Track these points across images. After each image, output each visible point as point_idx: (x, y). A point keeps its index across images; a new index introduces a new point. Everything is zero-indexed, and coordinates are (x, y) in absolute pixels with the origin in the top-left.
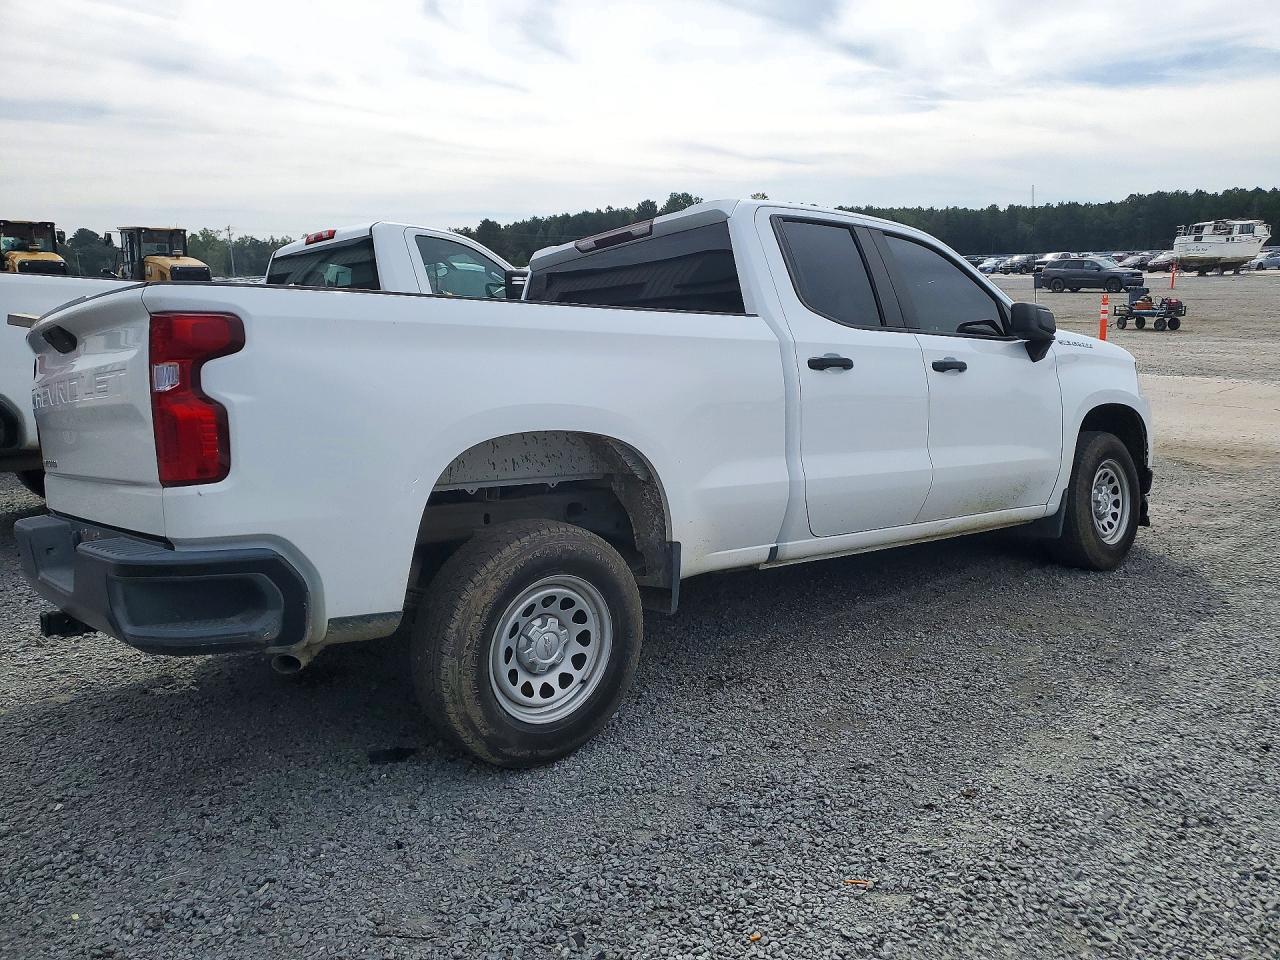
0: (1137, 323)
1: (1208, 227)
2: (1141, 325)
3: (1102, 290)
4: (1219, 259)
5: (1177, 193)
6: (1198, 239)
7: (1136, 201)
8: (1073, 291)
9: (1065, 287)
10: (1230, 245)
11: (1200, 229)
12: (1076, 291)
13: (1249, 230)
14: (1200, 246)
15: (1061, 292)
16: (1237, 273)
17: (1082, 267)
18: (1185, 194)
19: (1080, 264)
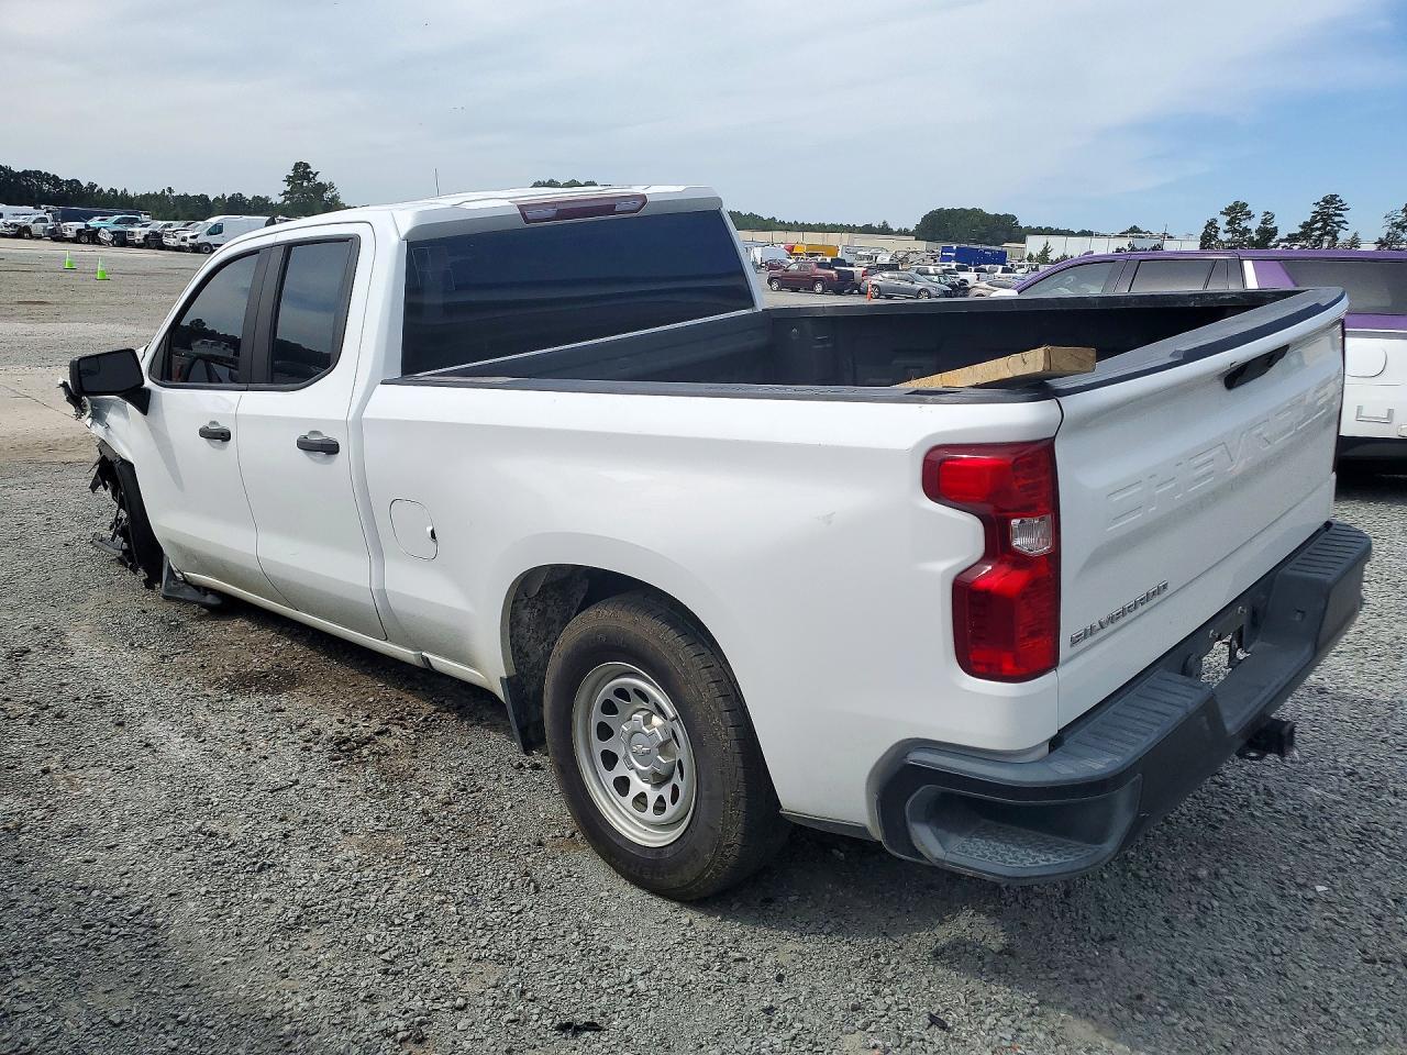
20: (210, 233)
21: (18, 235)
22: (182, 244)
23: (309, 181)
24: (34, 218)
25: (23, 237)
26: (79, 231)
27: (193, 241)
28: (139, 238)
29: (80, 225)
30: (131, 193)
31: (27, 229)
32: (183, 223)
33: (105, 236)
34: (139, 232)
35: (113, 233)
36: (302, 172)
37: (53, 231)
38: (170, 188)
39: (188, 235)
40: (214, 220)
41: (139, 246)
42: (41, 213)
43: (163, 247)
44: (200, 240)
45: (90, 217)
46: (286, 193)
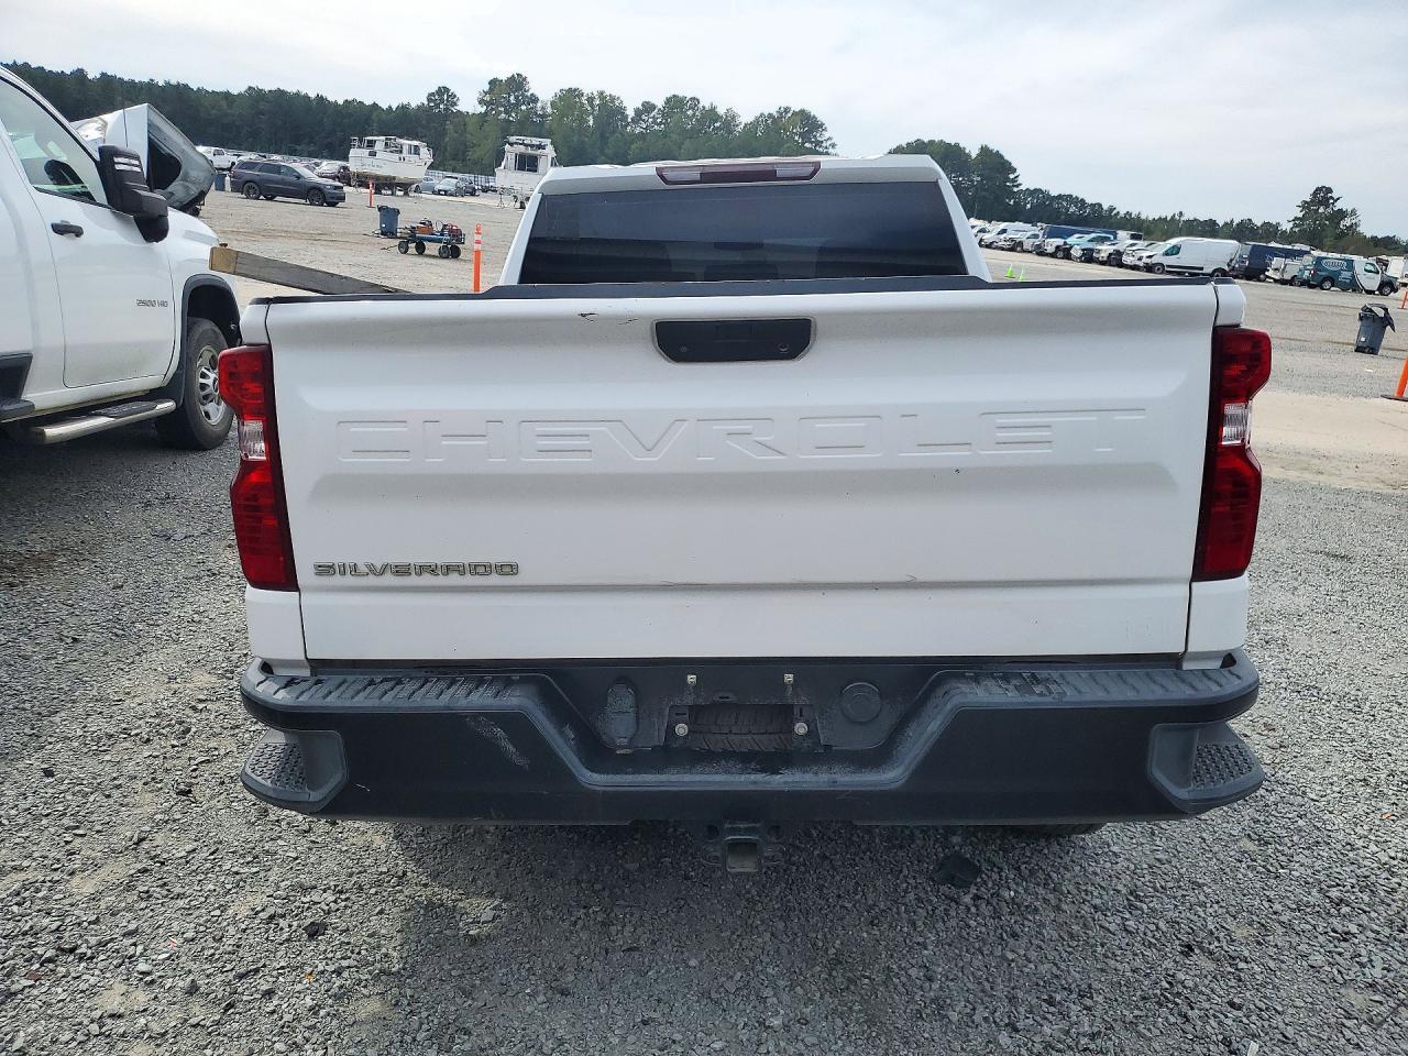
0: (417, 248)
1: (380, 141)
2: (421, 250)
3: (304, 201)
4: (394, 178)
5: (298, 94)
6: (373, 154)
7: (255, 95)
8: (268, 199)
9: (261, 194)
10: (402, 165)
11: (371, 144)
12: (271, 199)
13: (416, 150)
14: (375, 162)
15: (257, 199)
16: (406, 194)
17: (279, 173)
18: (306, 97)
19: (277, 169)
20: (1166, 254)
21: (1012, 249)
22: (1138, 263)
23: (1327, 206)
24: (1029, 234)
25: (1015, 251)
26: (1058, 247)
27: (1149, 261)
28: (1104, 255)
29: (1059, 242)
30: (1143, 217)
31: (1021, 244)
32: (1146, 243)
33: (1076, 252)
34: (1105, 250)
35: (1083, 250)
36: (1323, 196)
37: (1039, 246)
38: (1181, 213)
39: (1145, 254)
40: (1174, 241)
41: (1103, 263)
42: (1035, 230)
43: (1121, 265)
44: (1154, 260)
45: (1071, 234)
46: (1296, 219)
